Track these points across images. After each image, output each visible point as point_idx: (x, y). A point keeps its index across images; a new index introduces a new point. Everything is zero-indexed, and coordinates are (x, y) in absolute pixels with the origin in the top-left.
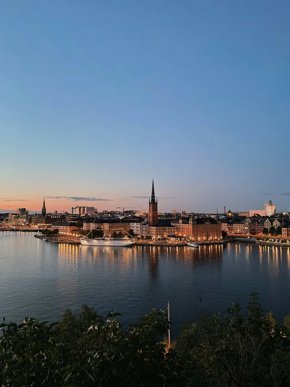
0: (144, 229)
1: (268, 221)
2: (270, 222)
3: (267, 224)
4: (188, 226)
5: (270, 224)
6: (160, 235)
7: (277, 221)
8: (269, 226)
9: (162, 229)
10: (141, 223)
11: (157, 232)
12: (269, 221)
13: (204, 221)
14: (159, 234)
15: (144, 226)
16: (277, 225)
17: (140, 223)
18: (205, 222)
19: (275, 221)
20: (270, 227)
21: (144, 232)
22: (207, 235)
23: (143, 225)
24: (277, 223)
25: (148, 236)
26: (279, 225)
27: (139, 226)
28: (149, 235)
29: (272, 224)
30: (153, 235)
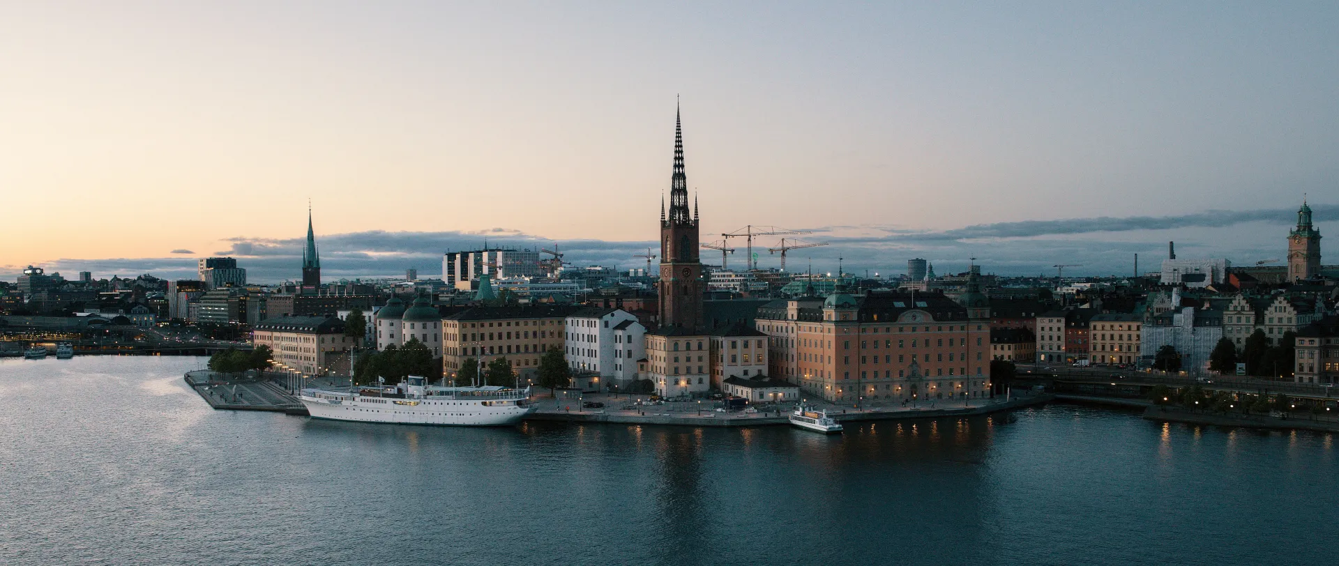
0: (619, 346)
1: (1243, 303)
2: (1252, 308)
3: (1235, 318)
4: (818, 333)
5: (1248, 320)
6: (688, 371)
7: (1284, 304)
8: (1248, 329)
9: (700, 347)
10: (607, 317)
11: (676, 360)
12: (1247, 307)
13: (900, 304)
14: (683, 370)
15: (619, 333)
16: (1285, 322)
17: (600, 318)
18: (902, 310)
19: (1276, 303)
20: (1252, 331)
21: (620, 361)
22: (914, 374)
23: (617, 328)
24: (1285, 315)
25: (638, 381)
26: (1294, 322)
27: (595, 331)
28: (642, 377)
29: (1260, 319)
30: (659, 377)
